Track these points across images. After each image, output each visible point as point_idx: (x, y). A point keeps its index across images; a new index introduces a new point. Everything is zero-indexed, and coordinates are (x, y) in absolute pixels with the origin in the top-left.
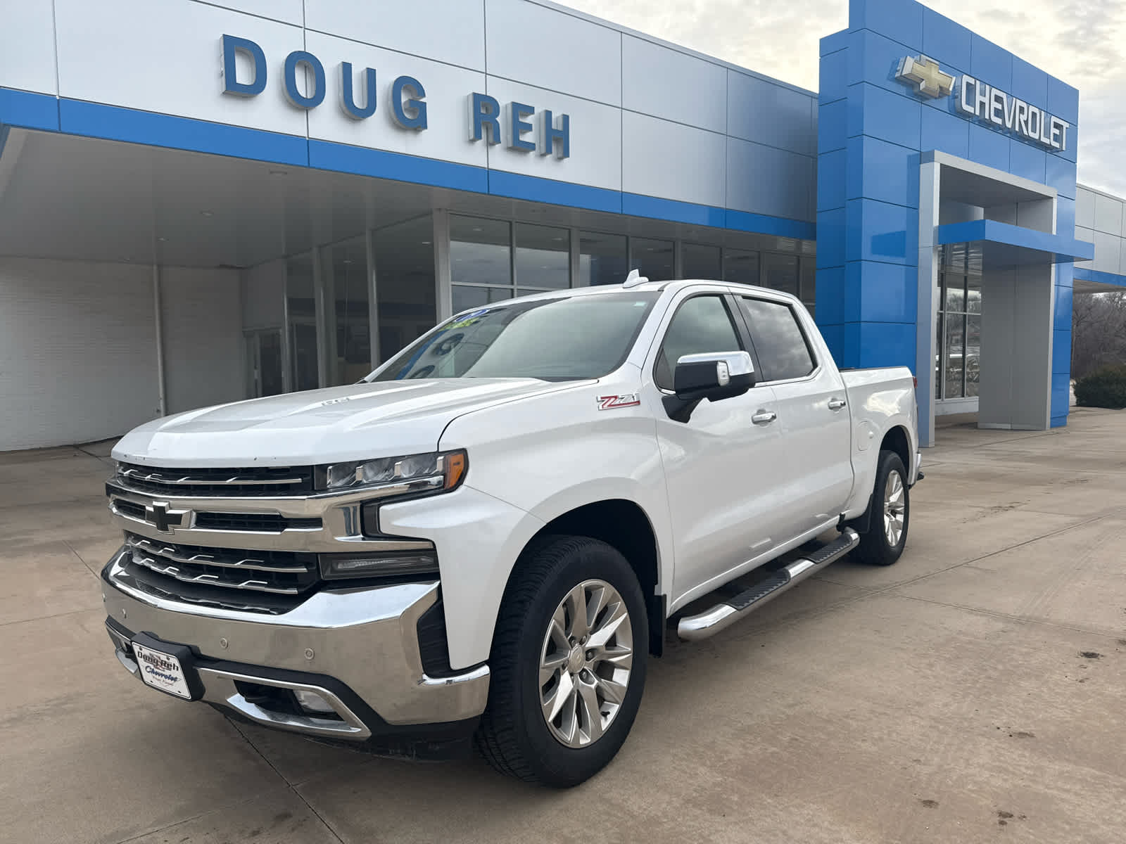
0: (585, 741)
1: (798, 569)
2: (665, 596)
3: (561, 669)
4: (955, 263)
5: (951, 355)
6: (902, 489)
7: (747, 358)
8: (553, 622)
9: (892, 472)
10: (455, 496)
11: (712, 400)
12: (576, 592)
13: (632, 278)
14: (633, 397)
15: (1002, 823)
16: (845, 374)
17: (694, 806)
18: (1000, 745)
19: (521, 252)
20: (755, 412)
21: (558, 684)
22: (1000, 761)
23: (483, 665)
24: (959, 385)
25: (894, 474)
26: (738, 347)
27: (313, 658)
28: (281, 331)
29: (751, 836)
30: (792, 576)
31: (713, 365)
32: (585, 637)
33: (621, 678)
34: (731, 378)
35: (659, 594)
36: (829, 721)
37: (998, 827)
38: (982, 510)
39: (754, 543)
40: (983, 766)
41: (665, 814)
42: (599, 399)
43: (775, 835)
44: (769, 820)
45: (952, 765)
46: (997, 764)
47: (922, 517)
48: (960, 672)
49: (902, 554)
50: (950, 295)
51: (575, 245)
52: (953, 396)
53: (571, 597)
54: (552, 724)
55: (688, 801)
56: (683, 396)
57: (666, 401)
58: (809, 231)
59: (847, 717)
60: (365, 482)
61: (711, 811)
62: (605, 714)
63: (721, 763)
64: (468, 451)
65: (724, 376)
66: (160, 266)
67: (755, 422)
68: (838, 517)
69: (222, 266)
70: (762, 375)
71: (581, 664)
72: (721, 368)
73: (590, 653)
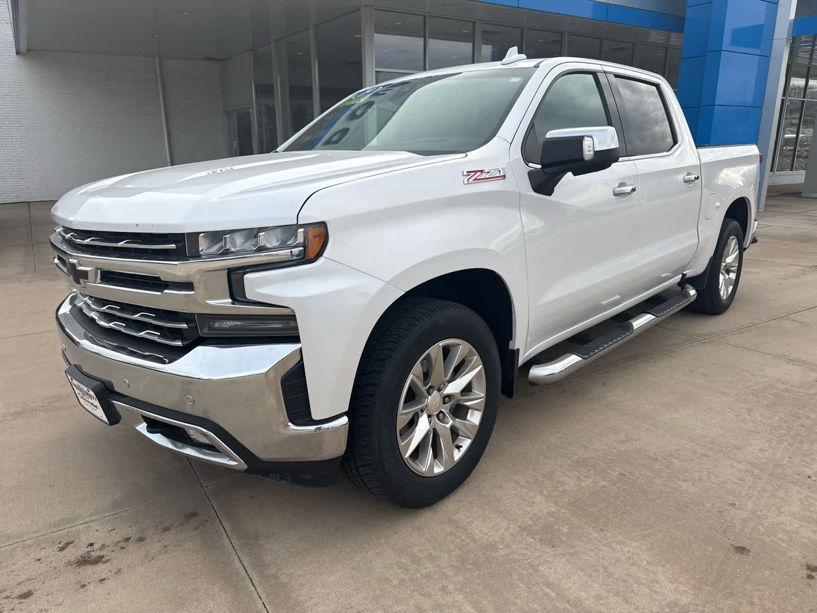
0: (438, 470)
1: (640, 322)
2: (518, 350)
3: (420, 412)
4: (800, 54)
5: (786, 136)
6: (738, 251)
7: (613, 133)
8: (411, 377)
9: (731, 237)
10: (315, 268)
11: (575, 175)
12: (435, 351)
13: (510, 56)
14: (499, 171)
15: (810, 577)
16: (701, 150)
17: (528, 535)
18: (809, 494)
19: (433, 44)
20: (617, 185)
21: (416, 426)
22: (810, 511)
23: (343, 416)
24: (789, 161)
25: (733, 239)
26: (607, 124)
27: (194, 403)
28: (251, 110)
29: (575, 570)
30: (634, 329)
31: (580, 140)
32: (442, 386)
33: (475, 418)
34: (596, 153)
35: (512, 348)
36: (656, 460)
37: (807, 580)
38: (802, 268)
39: (605, 299)
40: (794, 515)
41: (502, 541)
42: (465, 173)
43: (597, 571)
44: (592, 554)
45: (765, 512)
46: (808, 513)
47: (751, 273)
48: (777, 418)
49: (731, 306)
50: (793, 84)
51: (478, 37)
52: (782, 170)
53: (429, 355)
54: (409, 460)
55: (523, 529)
56: (547, 170)
57: (532, 175)
58: (678, 24)
59: (672, 456)
60: (233, 250)
61: (541, 540)
62: (459, 447)
63: (556, 494)
64: (328, 225)
65: (589, 151)
66: (160, 59)
67: (615, 195)
68: (681, 275)
69: (206, 58)
70: (627, 149)
71: (439, 407)
72: (587, 143)
73: (447, 398)
